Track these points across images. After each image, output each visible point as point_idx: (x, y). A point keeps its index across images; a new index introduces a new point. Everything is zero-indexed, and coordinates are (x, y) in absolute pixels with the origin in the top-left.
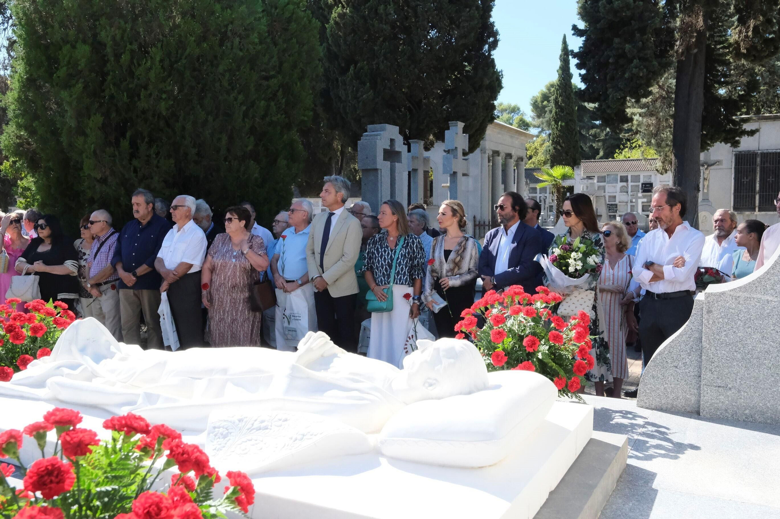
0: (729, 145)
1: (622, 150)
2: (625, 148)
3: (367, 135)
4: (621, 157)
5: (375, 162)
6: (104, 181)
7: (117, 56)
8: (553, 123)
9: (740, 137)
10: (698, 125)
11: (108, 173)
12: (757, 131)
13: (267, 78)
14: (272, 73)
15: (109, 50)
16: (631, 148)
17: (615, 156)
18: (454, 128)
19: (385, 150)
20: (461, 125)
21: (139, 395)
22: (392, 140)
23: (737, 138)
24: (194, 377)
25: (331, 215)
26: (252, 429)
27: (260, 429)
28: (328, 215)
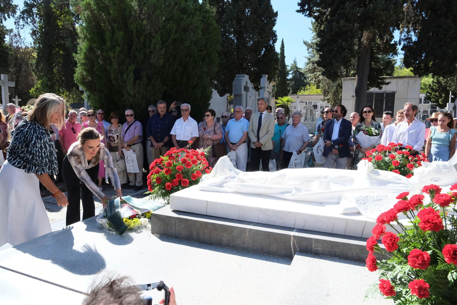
0: (378, 88)
1: (301, 91)
2: (301, 90)
3: (236, 79)
4: (300, 94)
5: (241, 91)
6: (134, 96)
7: (139, 38)
8: (276, 78)
9: (383, 85)
10: (367, 79)
11: (136, 93)
12: (390, 83)
13: (201, 51)
14: (204, 48)
15: (134, 35)
16: (304, 90)
17: (297, 93)
18: (264, 77)
19: (244, 86)
20: (267, 76)
21: (292, 189)
22: (247, 82)
23: (381, 86)
24: (308, 180)
25: (262, 114)
26: (375, 200)
27: (378, 200)
28: (260, 114)
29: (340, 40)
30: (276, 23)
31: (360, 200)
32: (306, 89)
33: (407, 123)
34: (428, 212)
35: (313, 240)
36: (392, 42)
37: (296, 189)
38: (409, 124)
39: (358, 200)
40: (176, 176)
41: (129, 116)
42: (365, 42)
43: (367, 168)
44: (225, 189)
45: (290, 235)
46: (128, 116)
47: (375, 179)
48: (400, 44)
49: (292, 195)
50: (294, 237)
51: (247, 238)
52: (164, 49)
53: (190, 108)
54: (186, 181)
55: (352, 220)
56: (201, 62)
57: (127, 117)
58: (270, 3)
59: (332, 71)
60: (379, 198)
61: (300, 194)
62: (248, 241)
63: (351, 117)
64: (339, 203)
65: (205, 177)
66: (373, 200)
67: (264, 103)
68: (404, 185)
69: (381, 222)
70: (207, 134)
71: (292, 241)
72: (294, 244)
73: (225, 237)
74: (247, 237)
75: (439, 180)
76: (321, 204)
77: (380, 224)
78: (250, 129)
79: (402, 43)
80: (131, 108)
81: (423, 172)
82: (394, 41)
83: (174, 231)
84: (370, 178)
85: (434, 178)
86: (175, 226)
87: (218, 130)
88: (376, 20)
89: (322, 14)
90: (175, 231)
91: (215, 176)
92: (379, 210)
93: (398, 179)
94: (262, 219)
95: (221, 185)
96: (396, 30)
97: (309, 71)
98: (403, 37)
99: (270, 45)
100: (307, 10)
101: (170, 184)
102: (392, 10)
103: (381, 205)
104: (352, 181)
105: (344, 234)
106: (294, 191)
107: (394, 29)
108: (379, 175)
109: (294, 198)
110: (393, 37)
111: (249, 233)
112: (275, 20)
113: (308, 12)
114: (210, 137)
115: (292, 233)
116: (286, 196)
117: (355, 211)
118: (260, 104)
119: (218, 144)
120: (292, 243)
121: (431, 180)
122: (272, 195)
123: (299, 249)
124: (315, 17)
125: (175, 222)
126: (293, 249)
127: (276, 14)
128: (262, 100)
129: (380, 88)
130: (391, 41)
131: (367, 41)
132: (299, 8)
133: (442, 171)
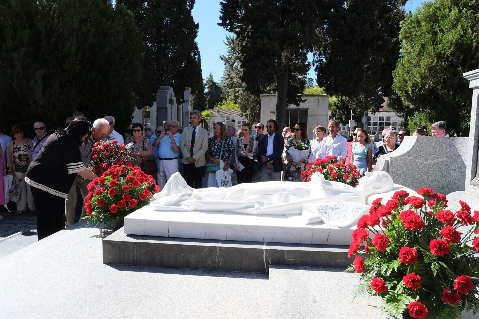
0: (296, 105)
1: (217, 105)
2: (218, 104)
3: (160, 91)
4: (217, 108)
5: (166, 104)
6: (44, 106)
7: (49, 39)
9: (300, 102)
10: (286, 96)
11: (46, 102)
15: (43, 34)
16: (221, 105)
17: (214, 108)
18: (187, 90)
19: (169, 99)
20: (190, 89)
21: (255, 203)
22: (171, 94)
23: (299, 103)
24: (267, 194)
25: (195, 128)
26: (334, 209)
27: (336, 209)
28: (193, 129)
29: (263, 57)
30: (197, 35)
31: (321, 210)
32: (223, 104)
33: (331, 138)
34: (408, 214)
35: (285, 252)
36: (306, 63)
37: (258, 203)
38: (333, 139)
39: (319, 210)
40: (123, 196)
41: (39, 130)
42: (284, 60)
43: (321, 180)
44: (183, 207)
45: (262, 249)
46: (37, 129)
47: (329, 189)
48: (314, 65)
49: (256, 210)
50: (267, 250)
51: (218, 257)
52: (80, 54)
53: (114, 121)
54: (134, 202)
55: (318, 229)
56: (123, 71)
57: (36, 131)
58: (191, 14)
59: (256, 87)
60: (336, 207)
61: (262, 208)
62: (218, 259)
63: (284, 132)
64: (300, 214)
65: (157, 196)
66: (332, 209)
67: (197, 118)
68: (354, 194)
69: (362, 227)
70: (135, 150)
71: (264, 255)
72: (266, 257)
73: (193, 259)
74: (218, 255)
75: (380, 188)
76: (284, 216)
77: (361, 229)
78: (183, 143)
79: (315, 64)
80: (39, 120)
81: (367, 181)
82: (308, 62)
83: (132, 258)
84: (325, 189)
85: (376, 186)
86: (133, 252)
87: (148, 146)
88: (294, 40)
89: (243, 30)
90: (134, 258)
91: (168, 195)
92: (339, 217)
93: (348, 189)
94: (231, 235)
95: (177, 204)
96: (309, 52)
97: (227, 86)
98: (315, 59)
99: (191, 57)
100: (228, 24)
101: (115, 206)
102: (307, 33)
103: (340, 213)
104: (308, 192)
105: (311, 243)
106: (257, 206)
107: (307, 51)
108: (332, 186)
109: (258, 212)
110: (306, 58)
111: (219, 252)
112: (196, 32)
113: (229, 27)
114: (139, 154)
115: (264, 247)
116: (249, 210)
117: (319, 220)
118: (193, 118)
119: (148, 161)
120: (264, 257)
121: (374, 188)
122: (234, 211)
123: (271, 262)
124: (236, 33)
125: (134, 247)
126: (265, 263)
127: (197, 26)
128: (195, 114)
129: (298, 105)
130: (305, 61)
131: (286, 60)
132: (220, 22)
133: (382, 180)
